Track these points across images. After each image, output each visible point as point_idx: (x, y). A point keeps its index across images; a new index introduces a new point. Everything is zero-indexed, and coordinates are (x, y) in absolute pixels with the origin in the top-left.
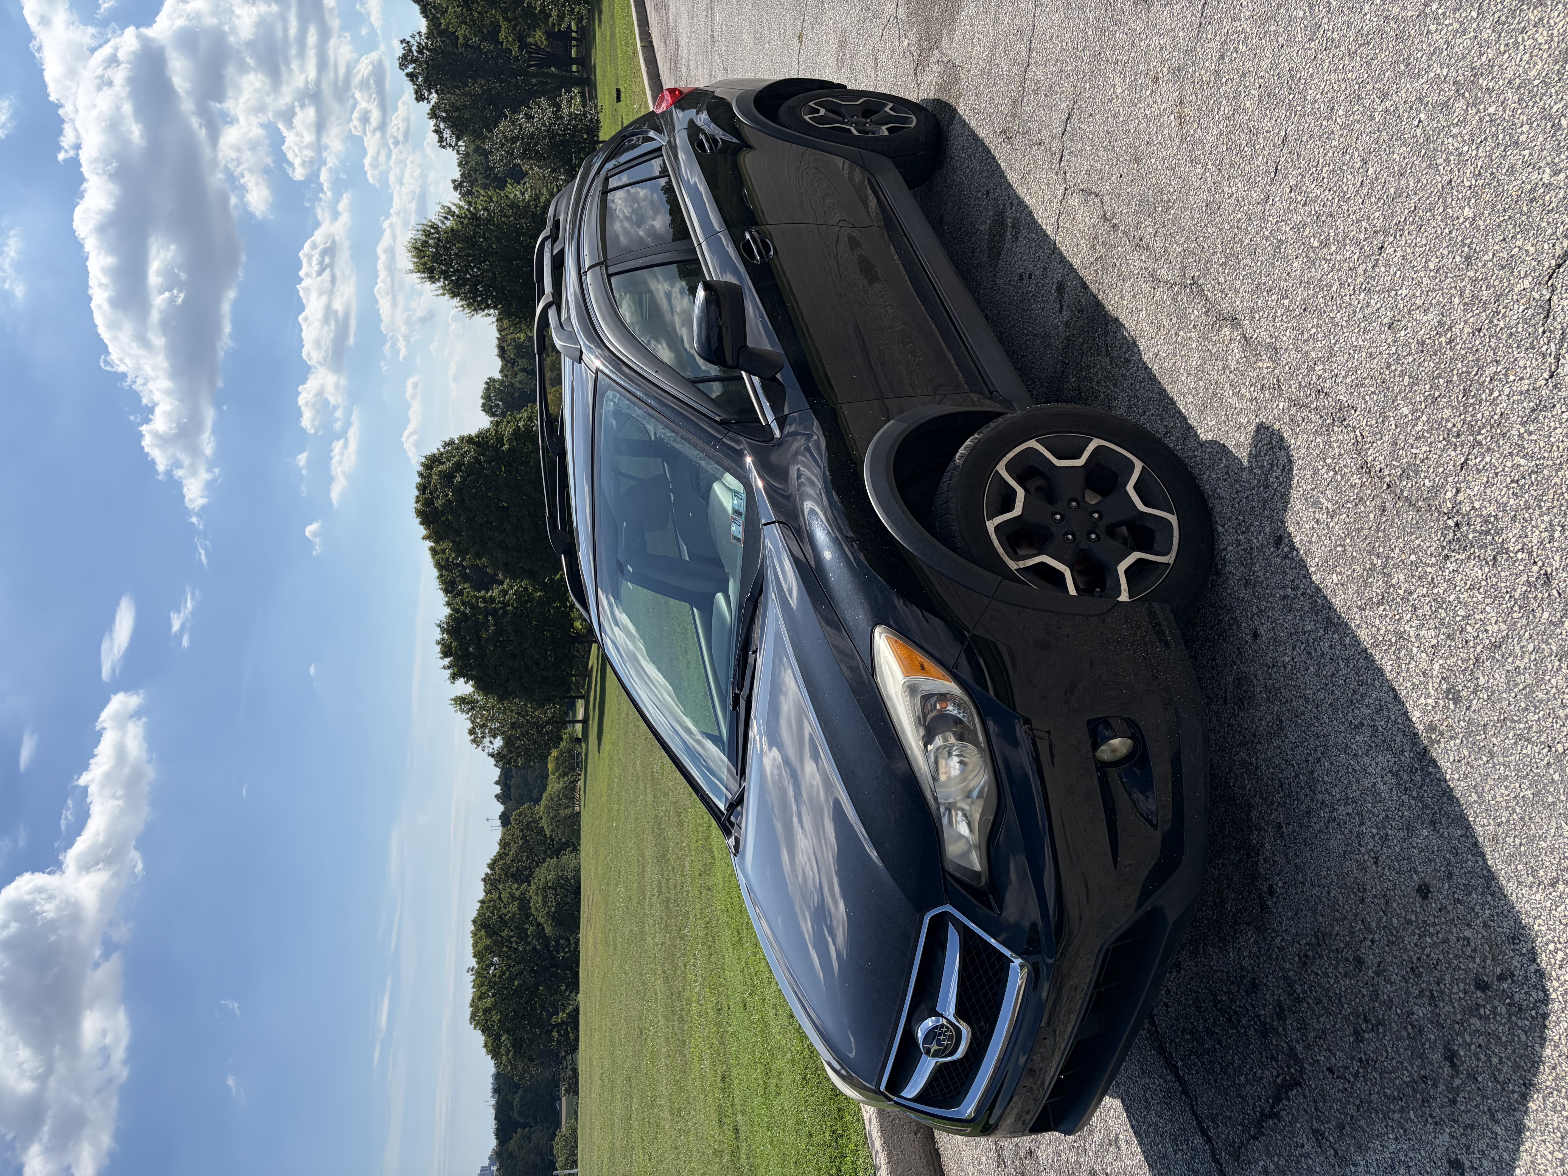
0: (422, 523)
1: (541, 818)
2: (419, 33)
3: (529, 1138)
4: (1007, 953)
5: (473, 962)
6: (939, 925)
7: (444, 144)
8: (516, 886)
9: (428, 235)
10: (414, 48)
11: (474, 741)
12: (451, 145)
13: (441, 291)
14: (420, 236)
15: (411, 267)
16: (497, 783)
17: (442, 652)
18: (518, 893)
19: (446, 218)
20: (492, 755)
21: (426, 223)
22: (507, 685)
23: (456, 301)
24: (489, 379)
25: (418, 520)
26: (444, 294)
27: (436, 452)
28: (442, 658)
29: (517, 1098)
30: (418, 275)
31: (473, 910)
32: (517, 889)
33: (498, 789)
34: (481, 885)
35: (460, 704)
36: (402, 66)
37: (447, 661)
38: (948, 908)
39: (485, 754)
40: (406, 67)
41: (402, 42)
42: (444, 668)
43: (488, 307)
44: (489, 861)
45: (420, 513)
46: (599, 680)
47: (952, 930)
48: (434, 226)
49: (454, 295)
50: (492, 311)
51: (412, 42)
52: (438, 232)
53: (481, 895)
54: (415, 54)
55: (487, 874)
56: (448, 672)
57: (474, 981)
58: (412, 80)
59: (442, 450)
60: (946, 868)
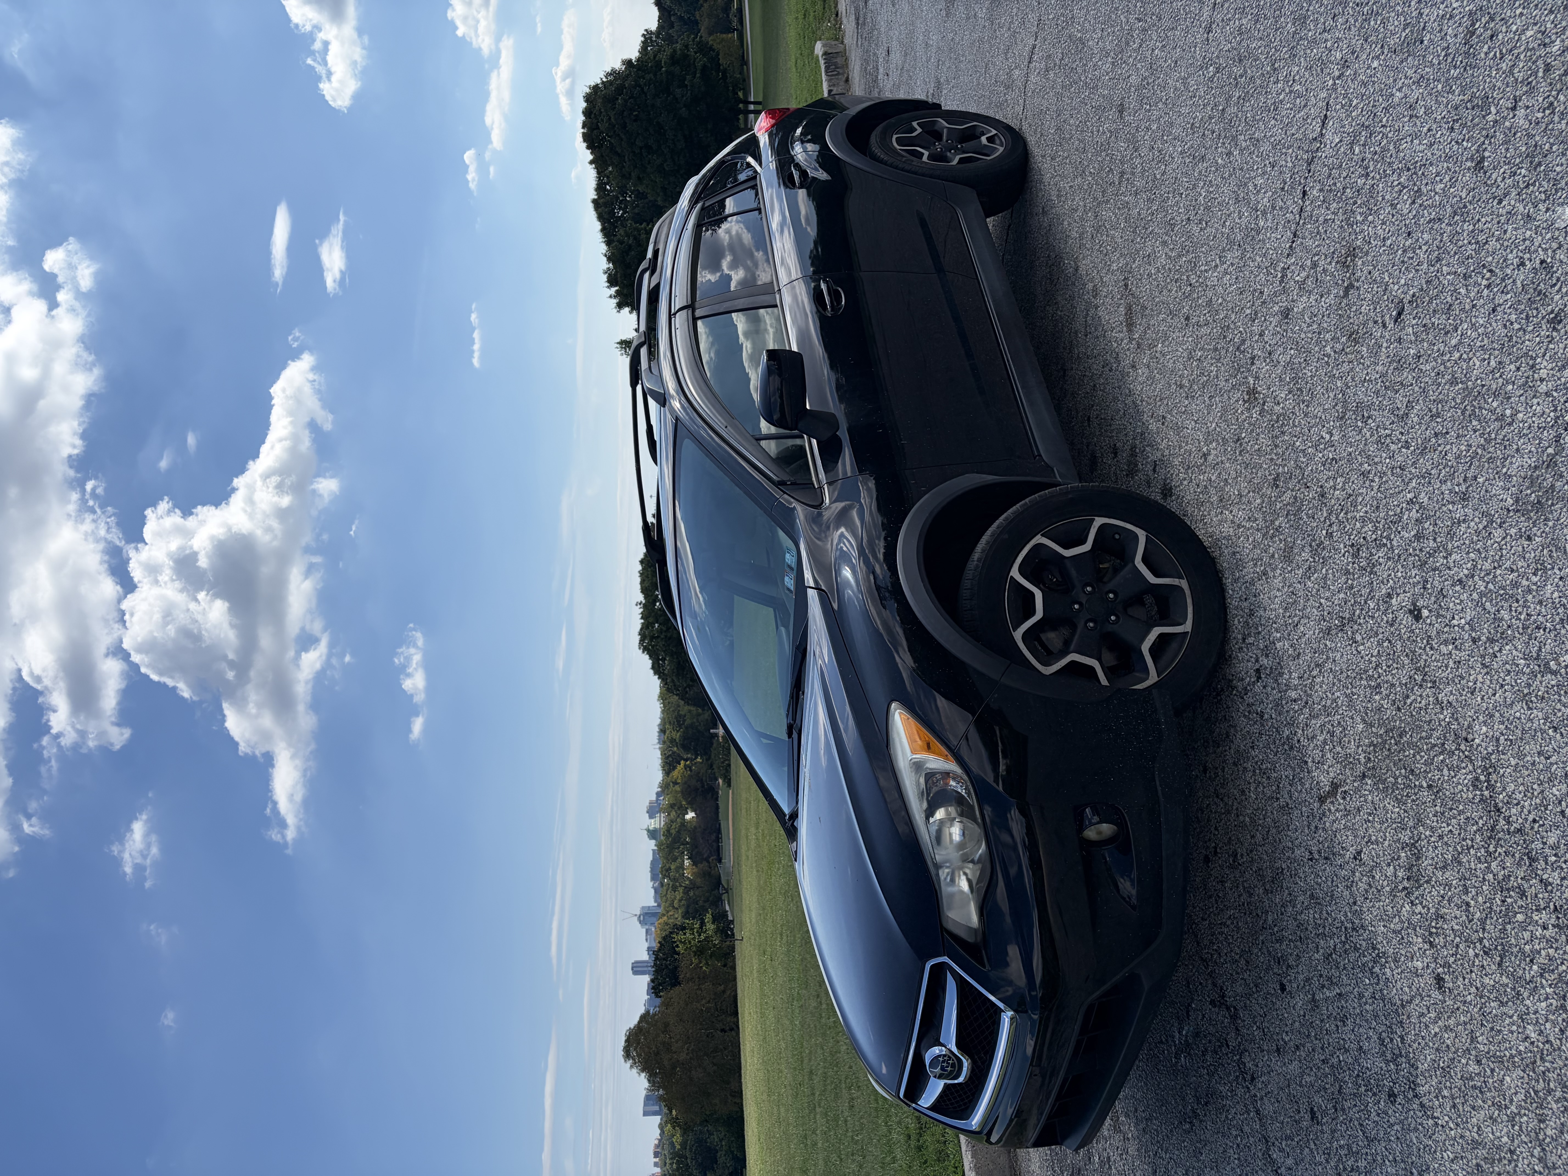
0: (588, 148)
3: (691, 768)
4: (1001, 1005)
5: (641, 598)
6: (938, 972)
17: (608, 281)
24: (646, 30)
25: (585, 145)
27: (599, 82)
28: (608, 287)
35: (625, 348)
37: (613, 290)
38: (945, 959)
42: (611, 297)
45: (586, 138)
47: (950, 978)
56: (614, 301)
59: (605, 80)
60: (945, 924)
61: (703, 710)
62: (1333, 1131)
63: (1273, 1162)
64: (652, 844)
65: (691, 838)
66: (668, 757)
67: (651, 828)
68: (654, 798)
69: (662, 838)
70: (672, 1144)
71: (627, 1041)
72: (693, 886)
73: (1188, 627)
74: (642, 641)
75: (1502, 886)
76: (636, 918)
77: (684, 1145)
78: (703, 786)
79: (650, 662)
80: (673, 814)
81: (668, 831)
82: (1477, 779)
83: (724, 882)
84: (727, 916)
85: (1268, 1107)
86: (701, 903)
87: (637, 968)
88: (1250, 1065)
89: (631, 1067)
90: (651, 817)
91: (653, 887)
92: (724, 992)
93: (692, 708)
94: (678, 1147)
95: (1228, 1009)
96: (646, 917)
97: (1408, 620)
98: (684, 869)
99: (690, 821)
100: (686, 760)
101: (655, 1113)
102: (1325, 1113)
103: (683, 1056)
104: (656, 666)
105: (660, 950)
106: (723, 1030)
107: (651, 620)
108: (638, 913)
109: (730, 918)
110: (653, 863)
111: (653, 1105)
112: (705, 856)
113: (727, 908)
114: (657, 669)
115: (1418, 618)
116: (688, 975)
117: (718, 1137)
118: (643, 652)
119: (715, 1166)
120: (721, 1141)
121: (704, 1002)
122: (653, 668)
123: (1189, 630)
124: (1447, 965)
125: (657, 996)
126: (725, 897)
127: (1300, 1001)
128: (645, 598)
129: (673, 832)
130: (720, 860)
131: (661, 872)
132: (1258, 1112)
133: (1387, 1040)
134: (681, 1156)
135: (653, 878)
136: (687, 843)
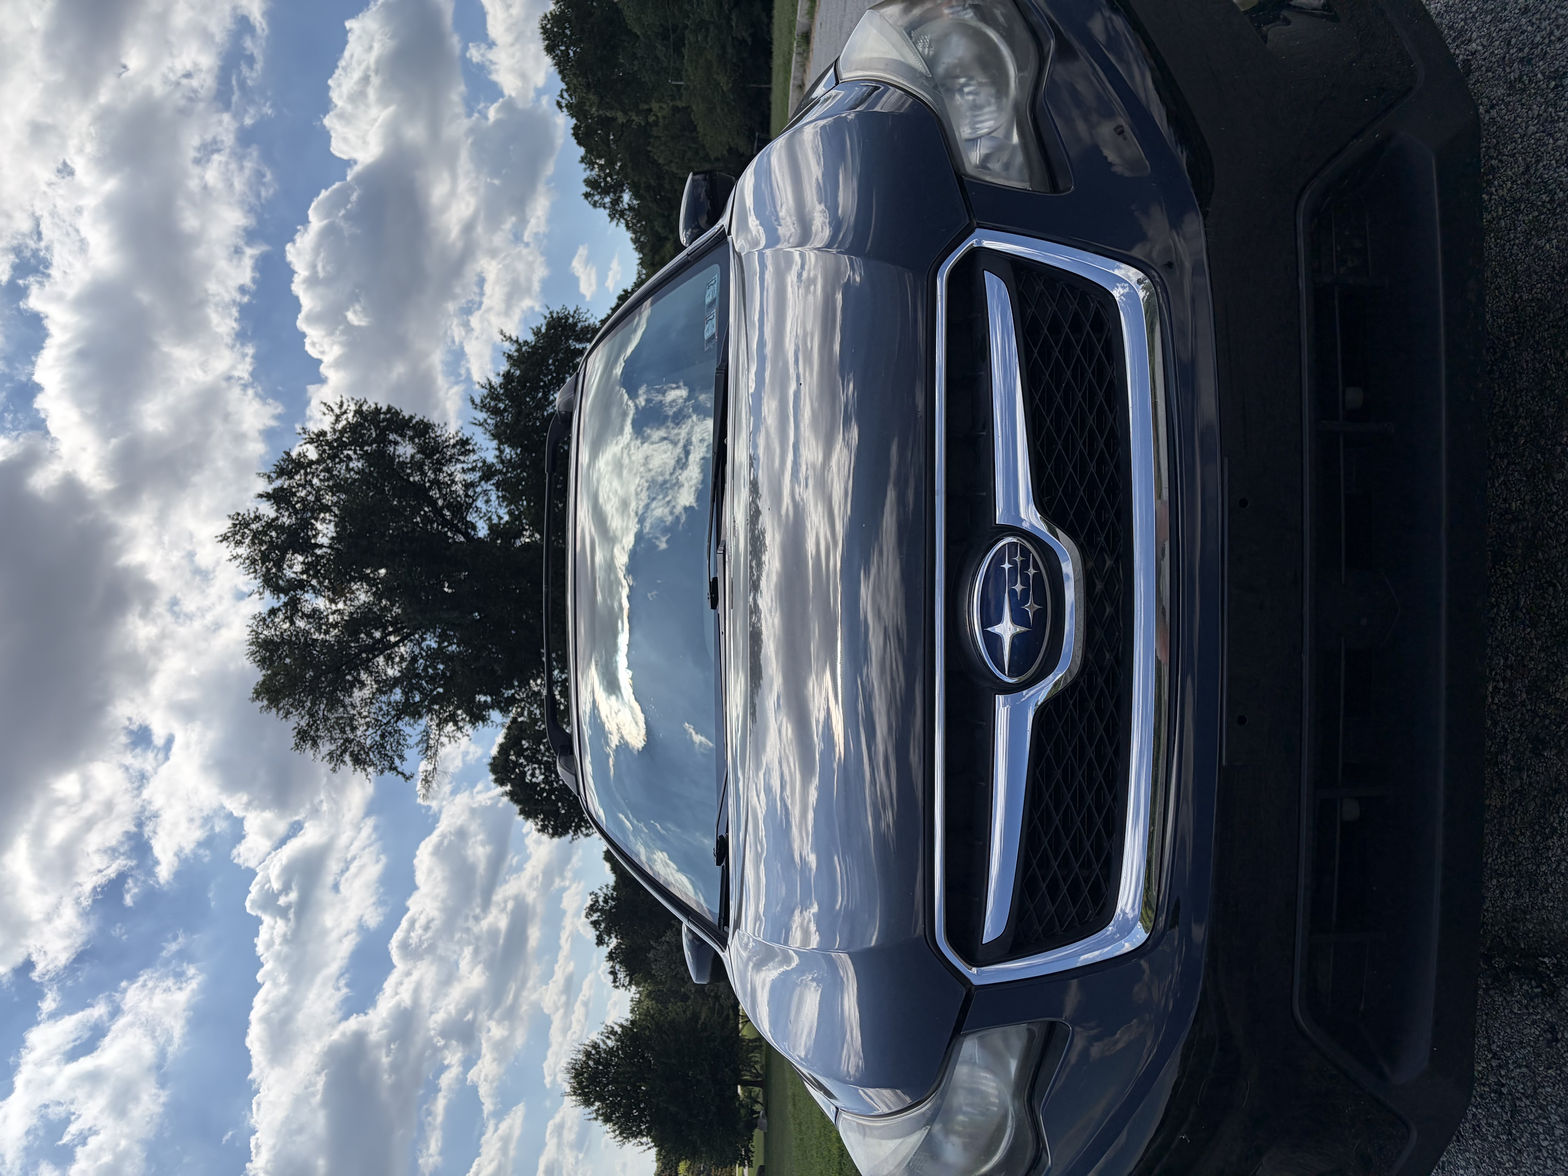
2: (607, 886)
7: (618, 984)
9: (588, 1054)
10: (601, 899)
12: (623, 985)
13: (594, 1115)
14: (581, 1057)
15: (568, 1089)
19: (608, 1038)
21: (587, 1043)
23: (608, 1127)
26: (596, 1119)
30: (574, 1098)
36: (587, 916)
40: (592, 916)
41: (591, 894)
43: (640, 1133)
48: (595, 1046)
49: (607, 1120)
50: (644, 1140)
51: (600, 893)
52: (598, 1053)
54: (601, 903)
58: (595, 927)
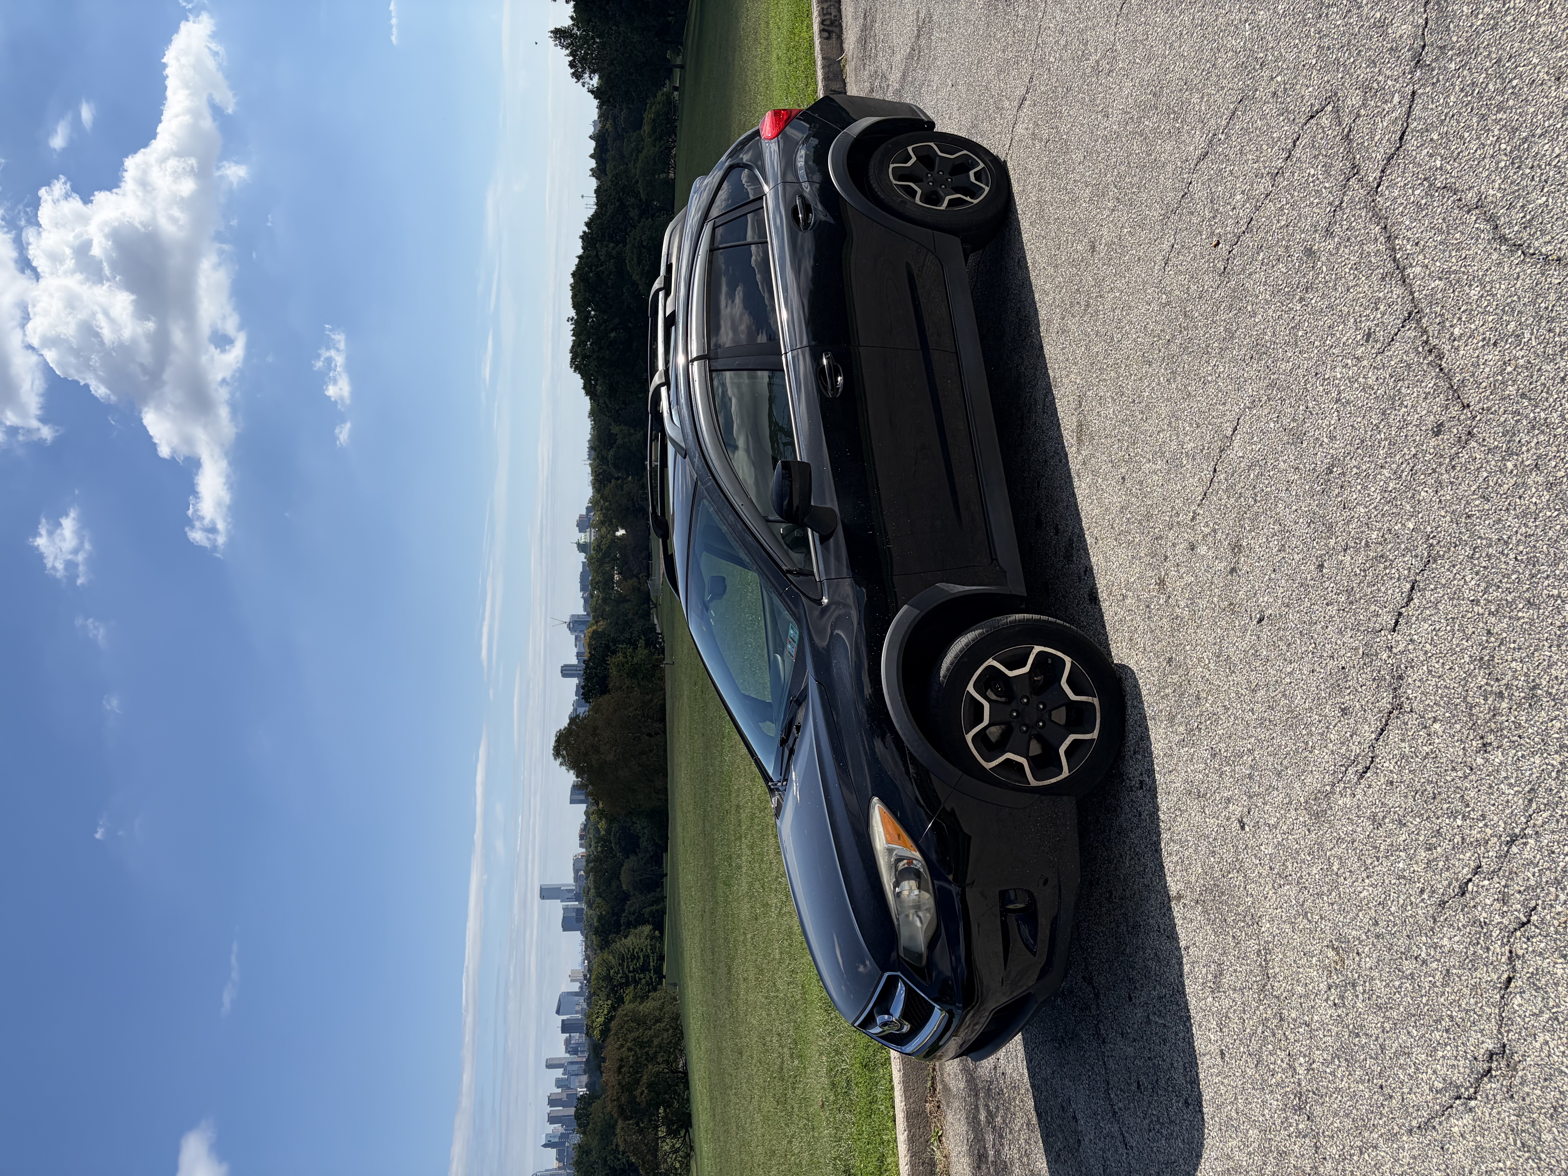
1: (637, 182)
3: (622, 487)
5: (572, 313)
8: (612, 245)
11: (573, 74)
16: (592, 156)
18: (614, 253)
20: (592, 92)
22: (607, 7)
29: (611, 453)
31: (572, 264)
32: (613, 249)
33: (593, 164)
34: (579, 243)
35: (559, 38)
39: (585, 89)
44: (587, 220)
46: (698, 19)
53: (580, 252)
55: (584, 232)
57: (573, 330)
61: (635, 430)
62: (1150, 1103)
63: (1111, 1099)
64: (582, 557)
65: (621, 555)
66: (599, 474)
67: (582, 541)
68: (584, 512)
69: (592, 552)
70: (597, 830)
71: (558, 741)
72: (622, 599)
73: (1095, 735)
74: (573, 360)
75: (1264, 1022)
76: (566, 625)
77: (608, 831)
78: (634, 506)
79: (582, 381)
80: (604, 530)
81: (598, 546)
82: (1260, 951)
83: (653, 597)
84: (655, 629)
85: (1112, 1065)
86: (630, 616)
87: (567, 671)
88: (1103, 1032)
89: (561, 764)
90: (580, 531)
91: (583, 597)
92: (651, 700)
93: (623, 427)
94: (603, 833)
95: (1094, 988)
96: (575, 624)
97: (1236, 825)
98: (613, 583)
99: (619, 538)
100: (617, 479)
101: (581, 802)
102: (1146, 1088)
103: (610, 758)
104: (588, 386)
105: (590, 659)
106: (649, 735)
107: (583, 338)
108: (568, 621)
109: (659, 631)
110: (583, 575)
111: (579, 794)
112: (635, 572)
113: (656, 621)
114: (589, 389)
115: (1243, 828)
116: (617, 684)
117: (641, 827)
118: (575, 371)
119: (637, 850)
120: (643, 828)
121: (631, 709)
122: (584, 388)
123: (1096, 737)
124: (1227, 1046)
125: (587, 701)
126: (653, 611)
127: (1140, 1013)
128: (577, 314)
129: (604, 547)
130: (649, 576)
131: (591, 585)
132: (1104, 1062)
133: (1188, 1069)
134: (605, 841)
135: (583, 589)
136: (618, 559)
